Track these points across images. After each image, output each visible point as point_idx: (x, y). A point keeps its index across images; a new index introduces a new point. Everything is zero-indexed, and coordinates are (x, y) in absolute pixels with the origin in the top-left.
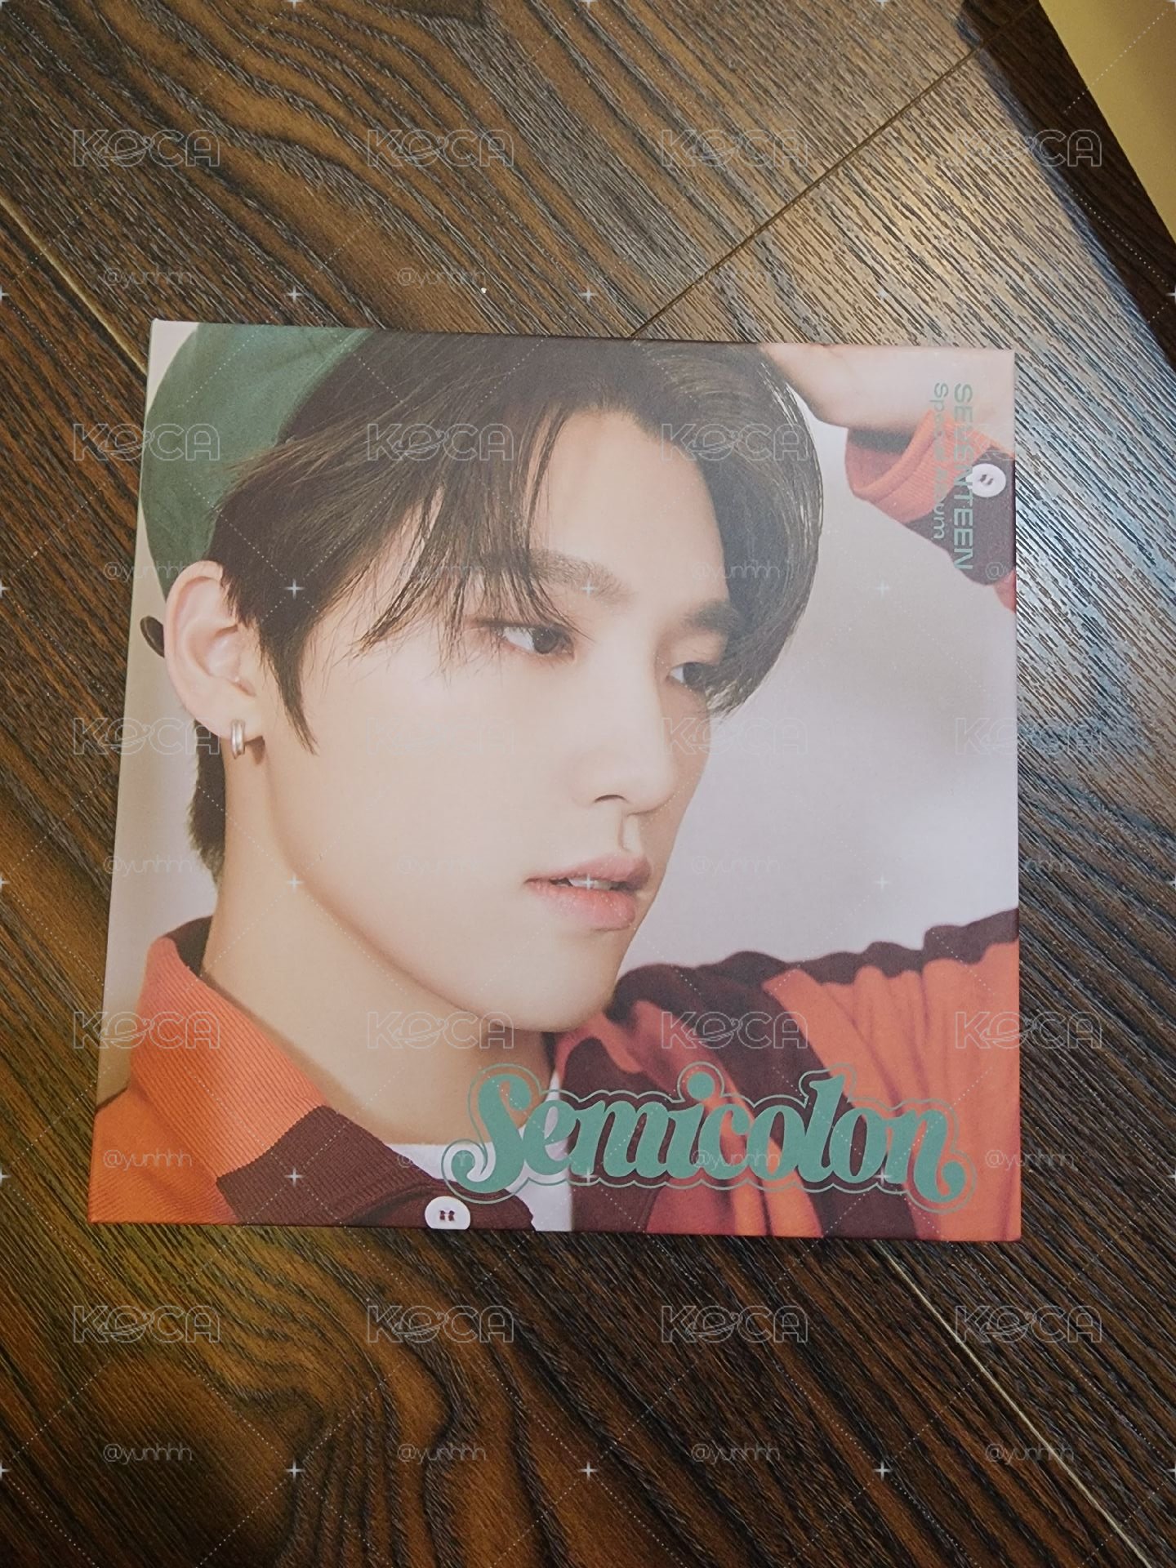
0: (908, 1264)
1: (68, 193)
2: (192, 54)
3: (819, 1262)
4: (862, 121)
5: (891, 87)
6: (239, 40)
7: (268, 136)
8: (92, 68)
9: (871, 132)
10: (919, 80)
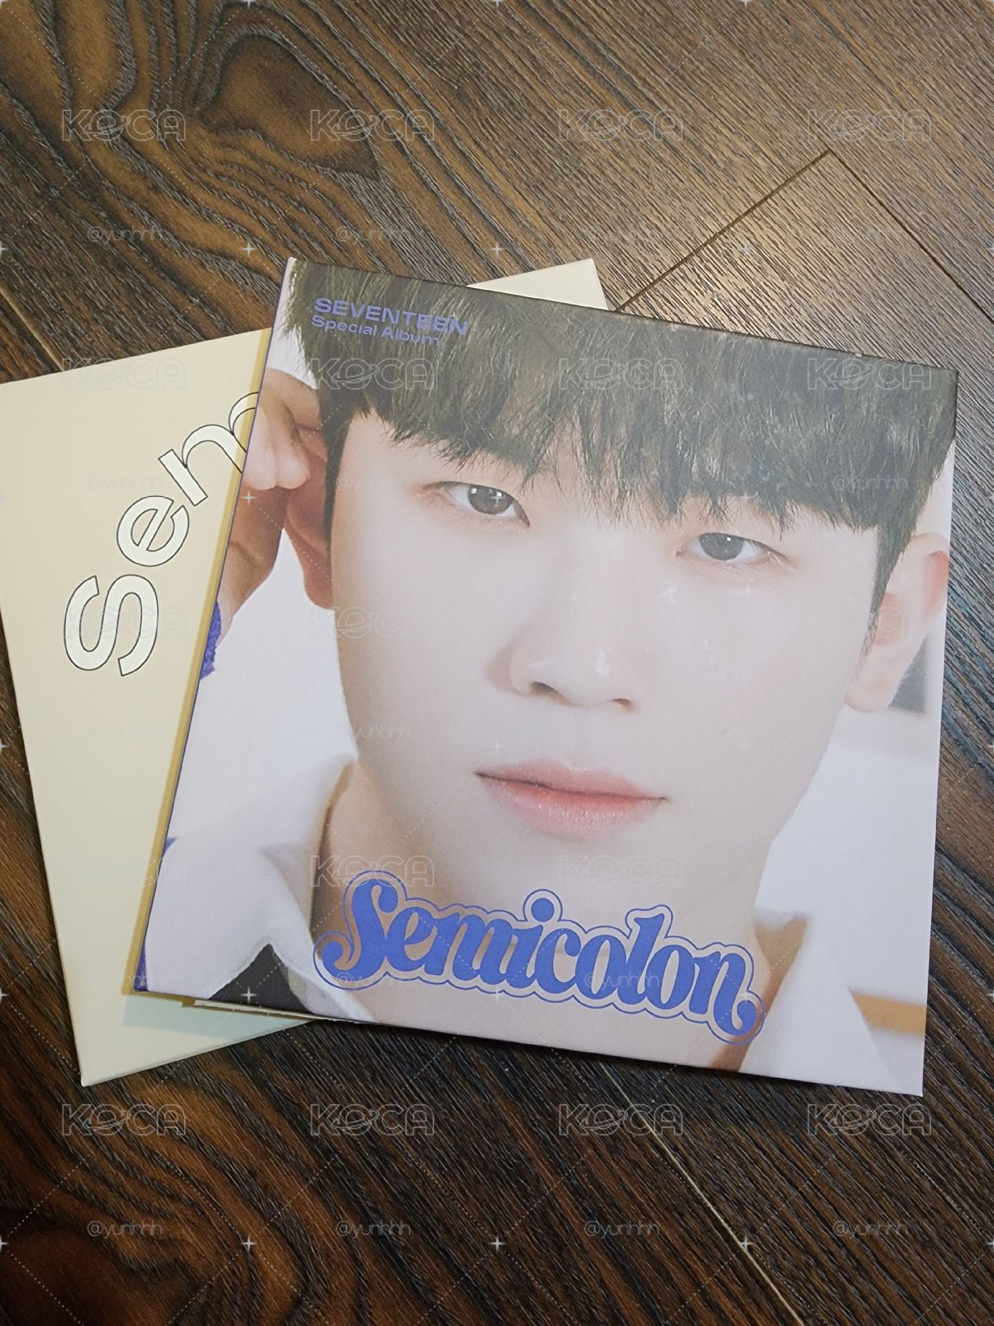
0: (682, 1155)
1: (52, 286)
2: (156, 189)
3: (611, 1153)
4: (657, 264)
5: (678, 240)
6: (192, 180)
7: (211, 251)
8: (78, 194)
9: (664, 271)
10: (699, 236)
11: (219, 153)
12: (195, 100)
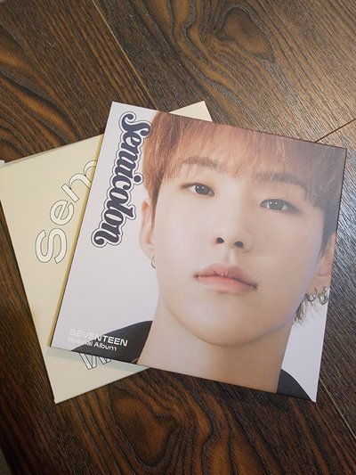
0: (344, 414)
1: (161, 87)
3: (320, 409)
6: (211, 56)
7: (214, 82)
8: (172, 56)
11: (221, 47)
12: (215, 28)
